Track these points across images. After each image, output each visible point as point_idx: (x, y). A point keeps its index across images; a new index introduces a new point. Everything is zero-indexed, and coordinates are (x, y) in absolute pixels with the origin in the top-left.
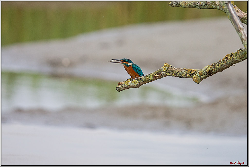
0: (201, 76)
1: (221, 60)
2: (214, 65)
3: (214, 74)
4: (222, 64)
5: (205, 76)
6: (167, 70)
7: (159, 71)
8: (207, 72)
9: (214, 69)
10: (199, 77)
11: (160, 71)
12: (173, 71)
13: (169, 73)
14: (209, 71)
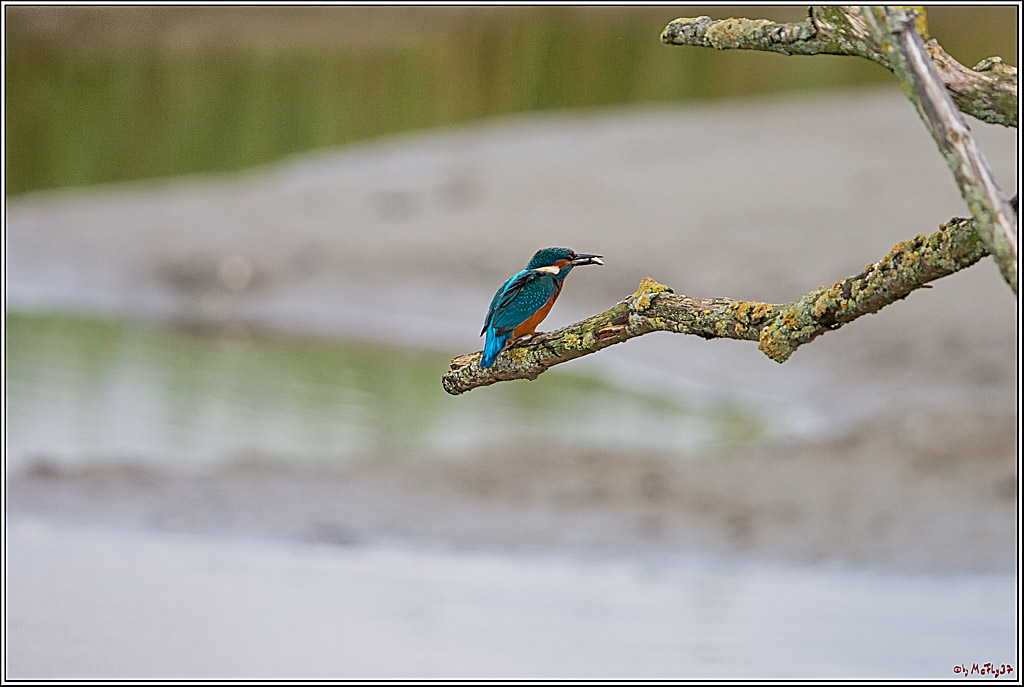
1: (876, 266)
2: (846, 284)
4: (877, 280)
5: (810, 329)
6: (651, 308)
7: (620, 310)
8: (818, 314)
9: (844, 302)
11: (622, 312)
12: (677, 311)
13: (661, 320)
14: (824, 311)
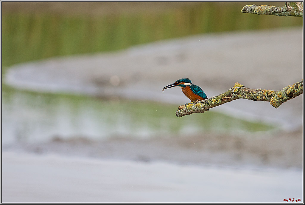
0: (280, 98)
3: (297, 96)
6: (238, 92)
8: (288, 94)
9: (296, 90)
10: (278, 99)
11: (229, 93)
13: (241, 95)
14: (290, 93)
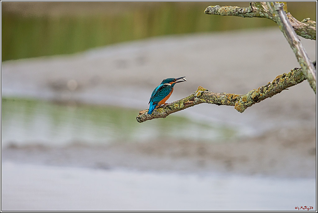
0: (245, 102)
1: (271, 83)
2: (262, 88)
3: (262, 100)
4: (271, 87)
5: (250, 102)
6: (201, 96)
7: (192, 96)
10: (243, 104)
12: (209, 97)
13: (204, 100)
14: (255, 97)
